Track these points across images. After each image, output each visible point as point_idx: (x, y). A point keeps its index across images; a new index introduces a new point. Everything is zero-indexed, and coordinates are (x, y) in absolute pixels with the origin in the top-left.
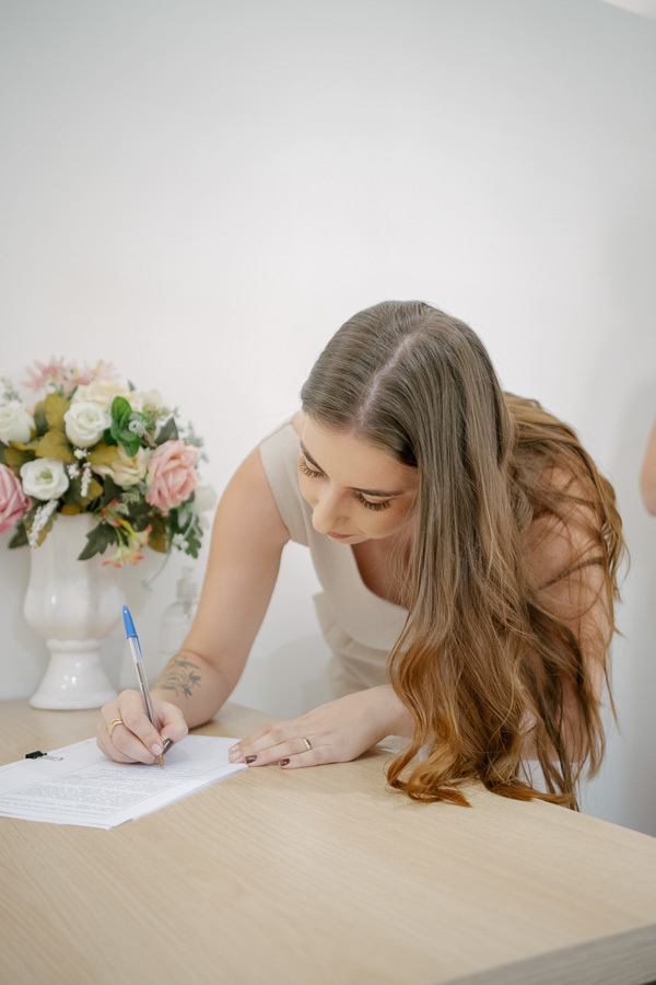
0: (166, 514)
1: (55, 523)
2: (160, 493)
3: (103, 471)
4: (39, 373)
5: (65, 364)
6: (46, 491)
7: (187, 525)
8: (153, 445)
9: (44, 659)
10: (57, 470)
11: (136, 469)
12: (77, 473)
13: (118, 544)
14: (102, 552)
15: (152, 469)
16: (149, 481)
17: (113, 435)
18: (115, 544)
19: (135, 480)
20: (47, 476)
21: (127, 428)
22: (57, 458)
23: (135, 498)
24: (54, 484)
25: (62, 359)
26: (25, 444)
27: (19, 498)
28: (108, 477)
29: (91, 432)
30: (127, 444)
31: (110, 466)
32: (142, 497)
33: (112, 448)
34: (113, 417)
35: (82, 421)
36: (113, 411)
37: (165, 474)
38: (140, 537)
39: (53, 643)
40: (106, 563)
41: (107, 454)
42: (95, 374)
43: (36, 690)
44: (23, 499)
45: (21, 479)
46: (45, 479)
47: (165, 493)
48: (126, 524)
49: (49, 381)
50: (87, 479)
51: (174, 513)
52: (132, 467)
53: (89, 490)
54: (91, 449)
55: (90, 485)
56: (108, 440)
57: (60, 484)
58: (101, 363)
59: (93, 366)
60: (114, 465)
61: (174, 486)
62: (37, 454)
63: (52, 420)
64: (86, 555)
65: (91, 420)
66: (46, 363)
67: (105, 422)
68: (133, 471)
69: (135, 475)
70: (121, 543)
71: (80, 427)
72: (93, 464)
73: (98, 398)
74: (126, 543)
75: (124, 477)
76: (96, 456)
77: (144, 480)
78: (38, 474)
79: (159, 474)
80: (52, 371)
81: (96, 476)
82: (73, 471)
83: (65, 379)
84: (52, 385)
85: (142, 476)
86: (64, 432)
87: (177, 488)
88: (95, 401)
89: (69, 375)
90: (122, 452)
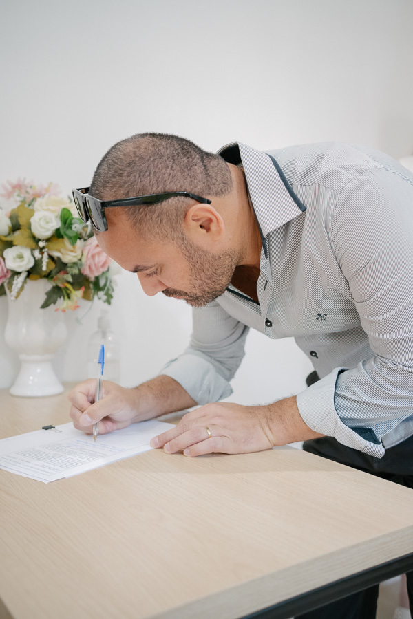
0: (92, 279)
1: (26, 286)
2: (90, 267)
3: (56, 254)
4: (10, 188)
5: (26, 182)
6: (20, 266)
7: (105, 285)
8: (86, 238)
9: (17, 367)
10: (27, 253)
11: (75, 252)
12: (40, 256)
13: (64, 299)
14: (55, 303)
15: (85, 253)
16: (84, 260)
17: (62, 232)
18: (62, 298)
19: (75, 260)
20: (21, 257)
21: (71, 228)
22: (27, 246)
23: (76, 271)
24: (25, 262)
25: (25, 179)
26: (6, 236)
27: (3, 270)
28: (59, 258)
29: (48, 230)
30: (70, 238)
31: (59, 251)
32: (80, 270)
33: (60, 240)
34: (61, 221)
35: (42, 223)
36: (61, 217)
37: (93, 256)
38: (77, 294)
39: (23, 357)
40: (57, 310)
41: (57, 244)
42: (47, 190)
43: (12, 384)
44: (5, 271)
45: (4, 259)
46: (19, 258)
47: (93, 267)
48: (69, 286)
49: (16, 194)
50: (45, 259)
51: (97, 279)
52: (72, 251)
53: (47, 266)
54: (48, 240)
55: (48, 263)
56: (58, 235)
57: (29, 262)
58: (51, 183)
59: (46, 185)
60: (62, 250)
61: (99, 263)
62: (14, 243)
63: (22, 221)
64: (45, 305)
65: (48, 223)
66: (15, 182)
67: (56, 224)
68: (73, 254)
69: (75, 257)
70: (66, 297)
71: (41, 227)
72: (49, 249)
73: (51, 208)
74: (69, 298)
75: (68, 258)
76: (51, 245)
77: (80, 260)
78: (15, 256)
79: (90, 256)
80: (18, 187)
81: (51, 258)
82: (37, 254)
83: (27, 192)
84: (18, 195)
85: (79, 257)
86: (30, 229)
87: (101, 264)
88: (48, 210)
89: (29, 190)
90: (66, 242)
